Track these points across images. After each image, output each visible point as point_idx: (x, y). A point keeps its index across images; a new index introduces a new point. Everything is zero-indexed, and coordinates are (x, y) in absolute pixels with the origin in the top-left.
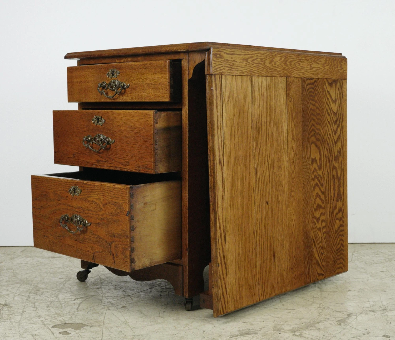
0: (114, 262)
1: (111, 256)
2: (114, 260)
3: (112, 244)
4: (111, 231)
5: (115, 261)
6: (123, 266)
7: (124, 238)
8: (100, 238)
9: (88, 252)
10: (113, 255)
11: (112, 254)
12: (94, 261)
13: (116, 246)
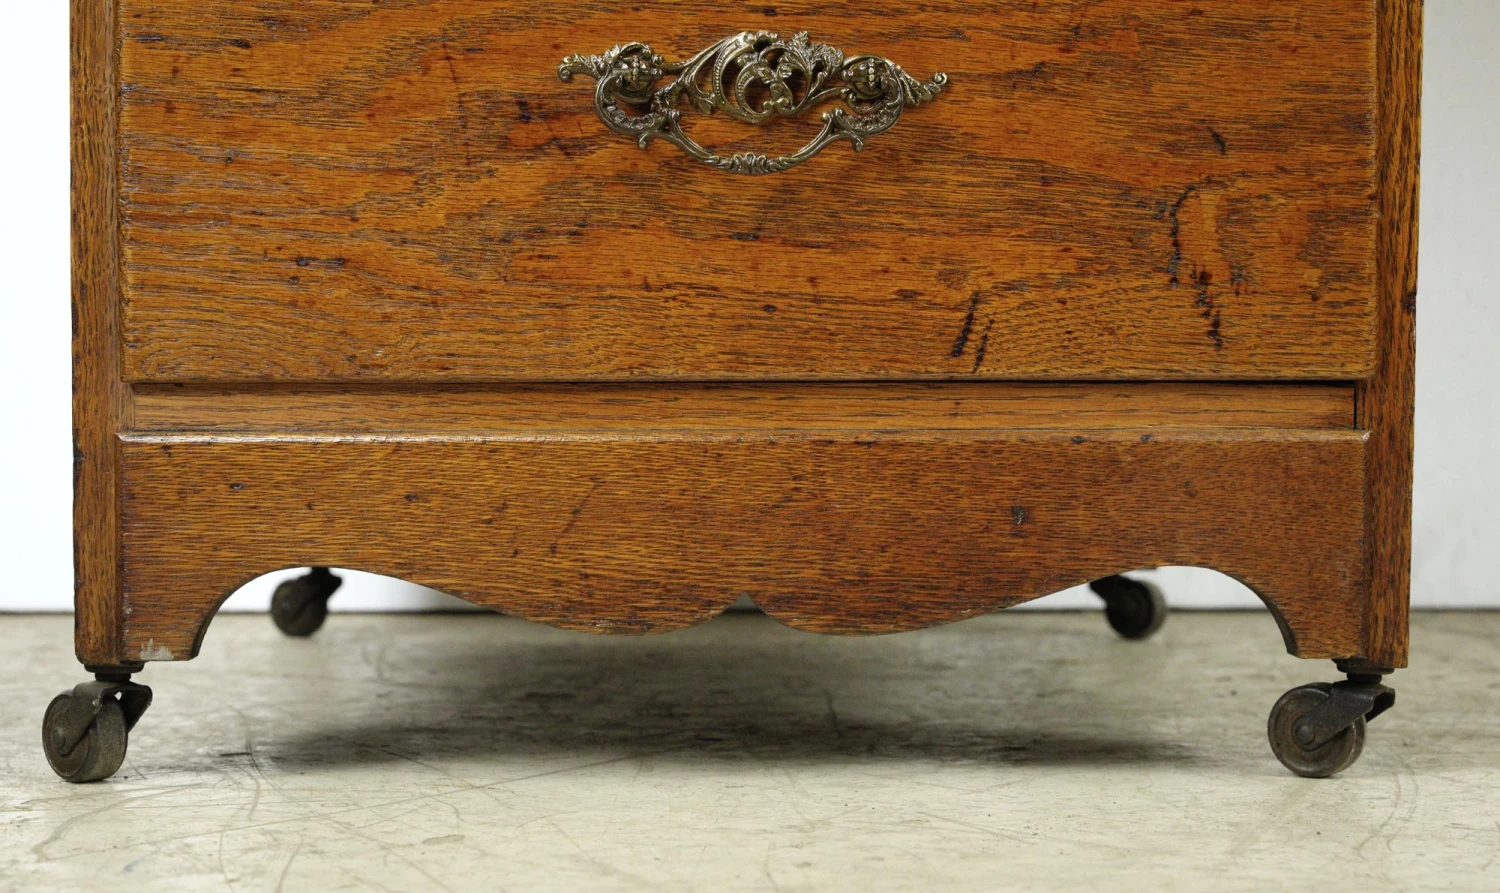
0: (1213, 333)
1: (1186, 294)
2: (1206, 315)
3: (1190, 202)
4: (1181, 107)
5: (1216, 324)
6: (1314, 340)
7: (1328, 141)
8: (1045, 182)
9: (907, 307)
10: (1204, 278)
11: (1186, 279)
12: (969, 359)
13: (1234, 213)
